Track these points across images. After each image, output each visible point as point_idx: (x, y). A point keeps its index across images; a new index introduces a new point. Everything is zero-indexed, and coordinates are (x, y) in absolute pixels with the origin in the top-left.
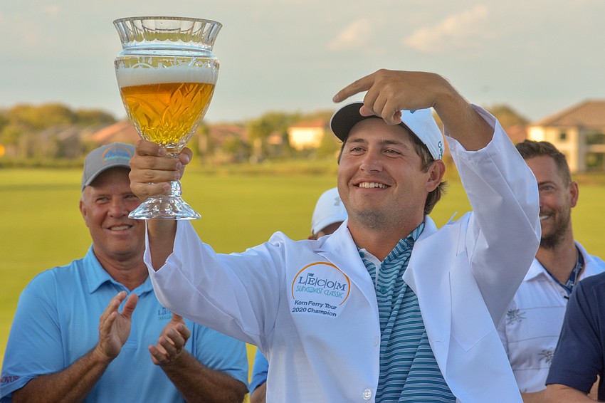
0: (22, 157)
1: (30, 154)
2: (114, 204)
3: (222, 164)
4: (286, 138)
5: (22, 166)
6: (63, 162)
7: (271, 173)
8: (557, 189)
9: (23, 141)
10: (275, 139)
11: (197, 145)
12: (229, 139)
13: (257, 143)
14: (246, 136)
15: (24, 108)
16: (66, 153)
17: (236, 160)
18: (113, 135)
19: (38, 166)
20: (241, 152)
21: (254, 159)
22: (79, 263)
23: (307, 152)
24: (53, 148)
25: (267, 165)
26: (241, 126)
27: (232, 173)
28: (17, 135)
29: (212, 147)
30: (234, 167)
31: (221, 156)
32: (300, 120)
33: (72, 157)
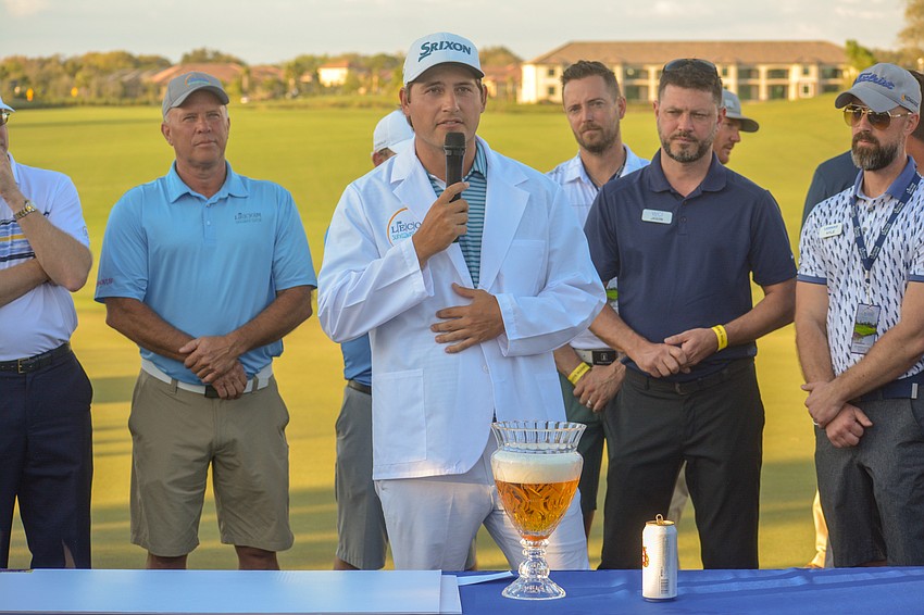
0: (93, 97)
1: (100, 95)
2: (200, 121)
3: (262, 100)
4: (316, 76)
5: (92, 104)
6: (128, 101)
7: (305, 107)
8: (607, 104)
9: (94, 83)
10: (307, 78)
11: (240, 84)
12: (268, 78)
13: (291, 82)
14: (282, 76)
15: (94, 55)
16: (131, 93)
17: (274, 97)
18: (168, 77)
19: (107, 104)
20: (278, 89)
21: (288, 96)
22: (163, 180)
23: (334, 89)
24: (119, 89)
25: (300, 100)
26: (277, 67)
27: (270, 107)
28: (89, 78)
29: (253, 85)
30: (272, 103)
31: (261, 93)
32: (326, 62)
33: (135, 96)
